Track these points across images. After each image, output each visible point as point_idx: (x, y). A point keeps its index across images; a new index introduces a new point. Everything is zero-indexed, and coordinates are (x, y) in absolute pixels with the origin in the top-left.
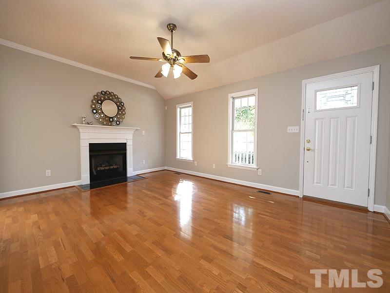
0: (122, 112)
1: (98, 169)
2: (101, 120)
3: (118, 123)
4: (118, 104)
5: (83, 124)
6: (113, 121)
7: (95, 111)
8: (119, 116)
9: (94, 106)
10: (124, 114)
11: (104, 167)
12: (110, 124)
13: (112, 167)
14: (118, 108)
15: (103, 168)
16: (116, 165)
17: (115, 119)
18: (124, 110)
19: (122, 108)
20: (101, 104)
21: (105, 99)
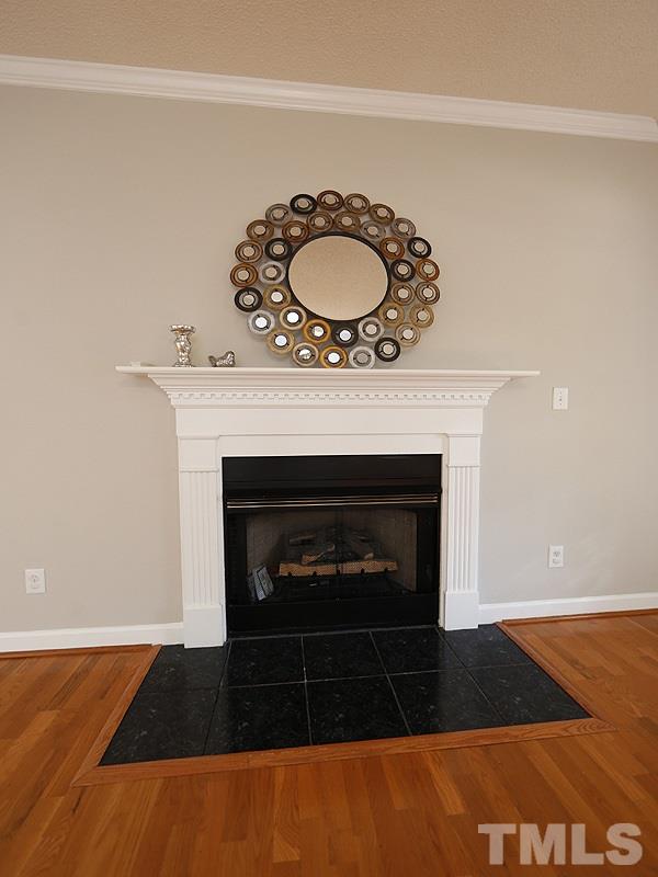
0: (416, 293)
1: (284, 570)
2: (281, 341)
3: (388, 349)
4: (392, 248)
5: (180, 364)
6: (355, 340)
7: (249, 299)
8: (392, 314)
9: (243, 275)
10: (427, 303)
11: (310, 564)
12: (334, 358)
13: (351, 568)
14: (391, 271)
15: (309, 571)
16: (376, 557)
17: (371, 329)
18: (429, 281)
19: (413, 272)
20: (287, 258)
21: (309, 235)
